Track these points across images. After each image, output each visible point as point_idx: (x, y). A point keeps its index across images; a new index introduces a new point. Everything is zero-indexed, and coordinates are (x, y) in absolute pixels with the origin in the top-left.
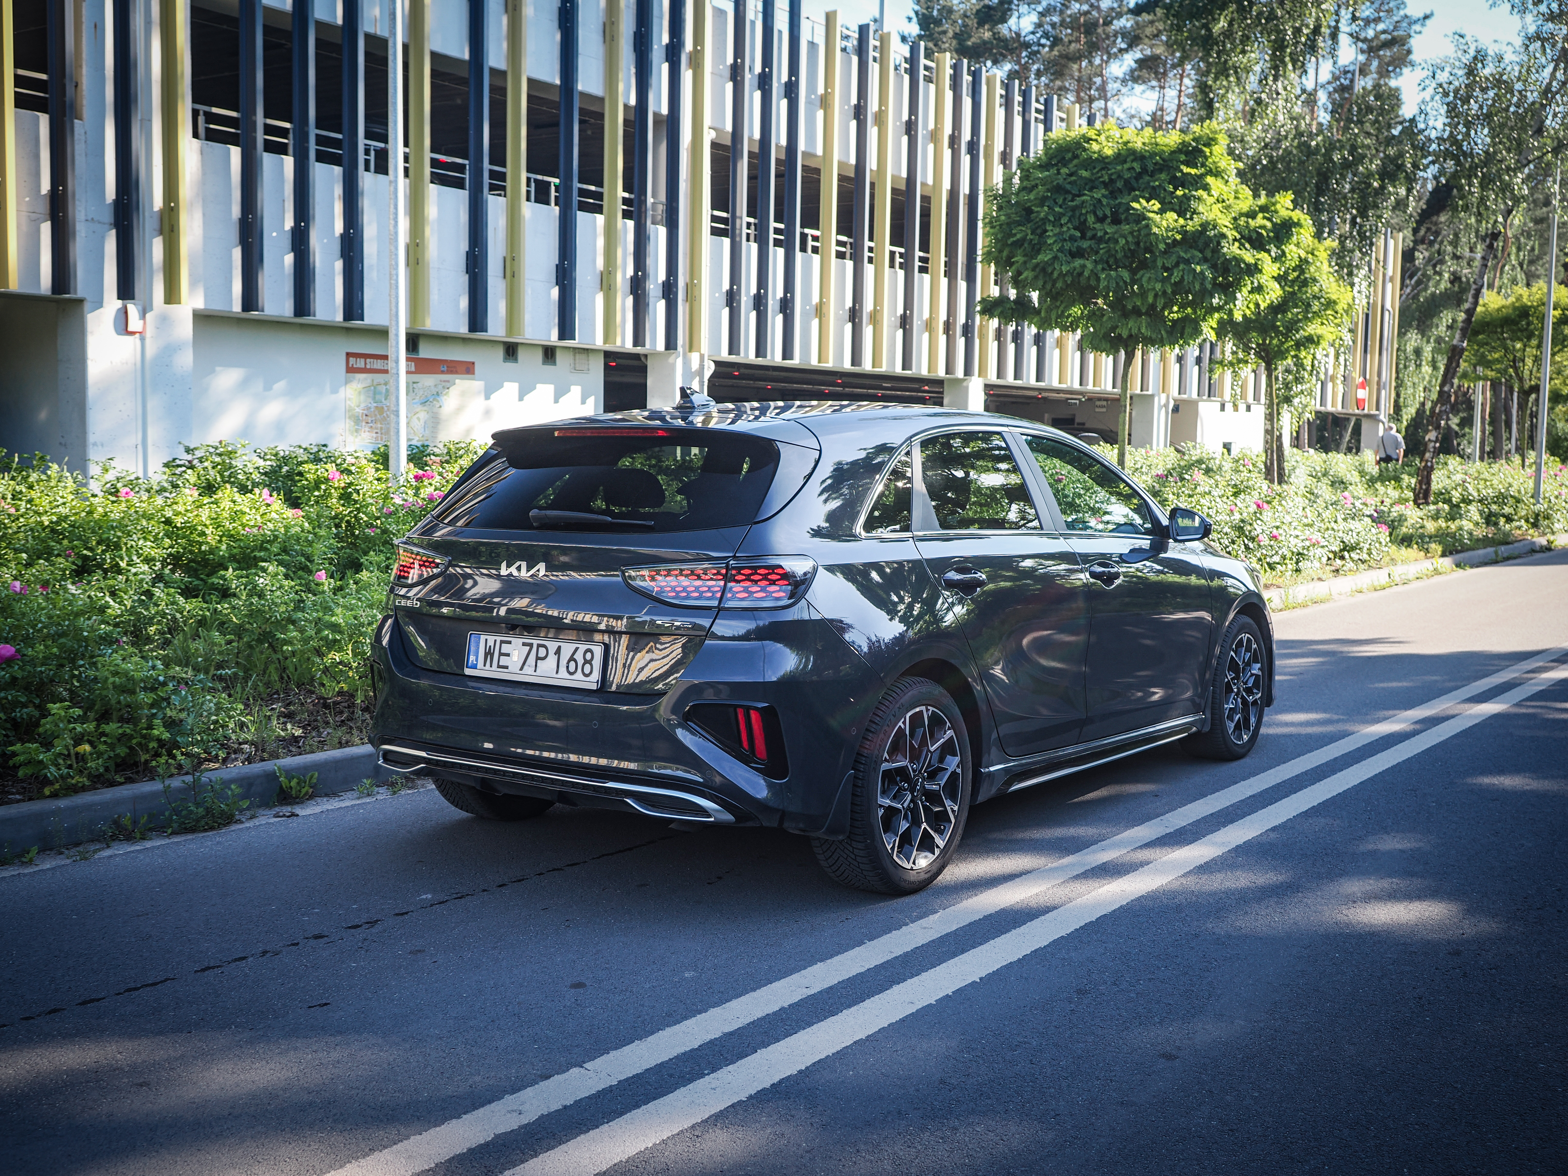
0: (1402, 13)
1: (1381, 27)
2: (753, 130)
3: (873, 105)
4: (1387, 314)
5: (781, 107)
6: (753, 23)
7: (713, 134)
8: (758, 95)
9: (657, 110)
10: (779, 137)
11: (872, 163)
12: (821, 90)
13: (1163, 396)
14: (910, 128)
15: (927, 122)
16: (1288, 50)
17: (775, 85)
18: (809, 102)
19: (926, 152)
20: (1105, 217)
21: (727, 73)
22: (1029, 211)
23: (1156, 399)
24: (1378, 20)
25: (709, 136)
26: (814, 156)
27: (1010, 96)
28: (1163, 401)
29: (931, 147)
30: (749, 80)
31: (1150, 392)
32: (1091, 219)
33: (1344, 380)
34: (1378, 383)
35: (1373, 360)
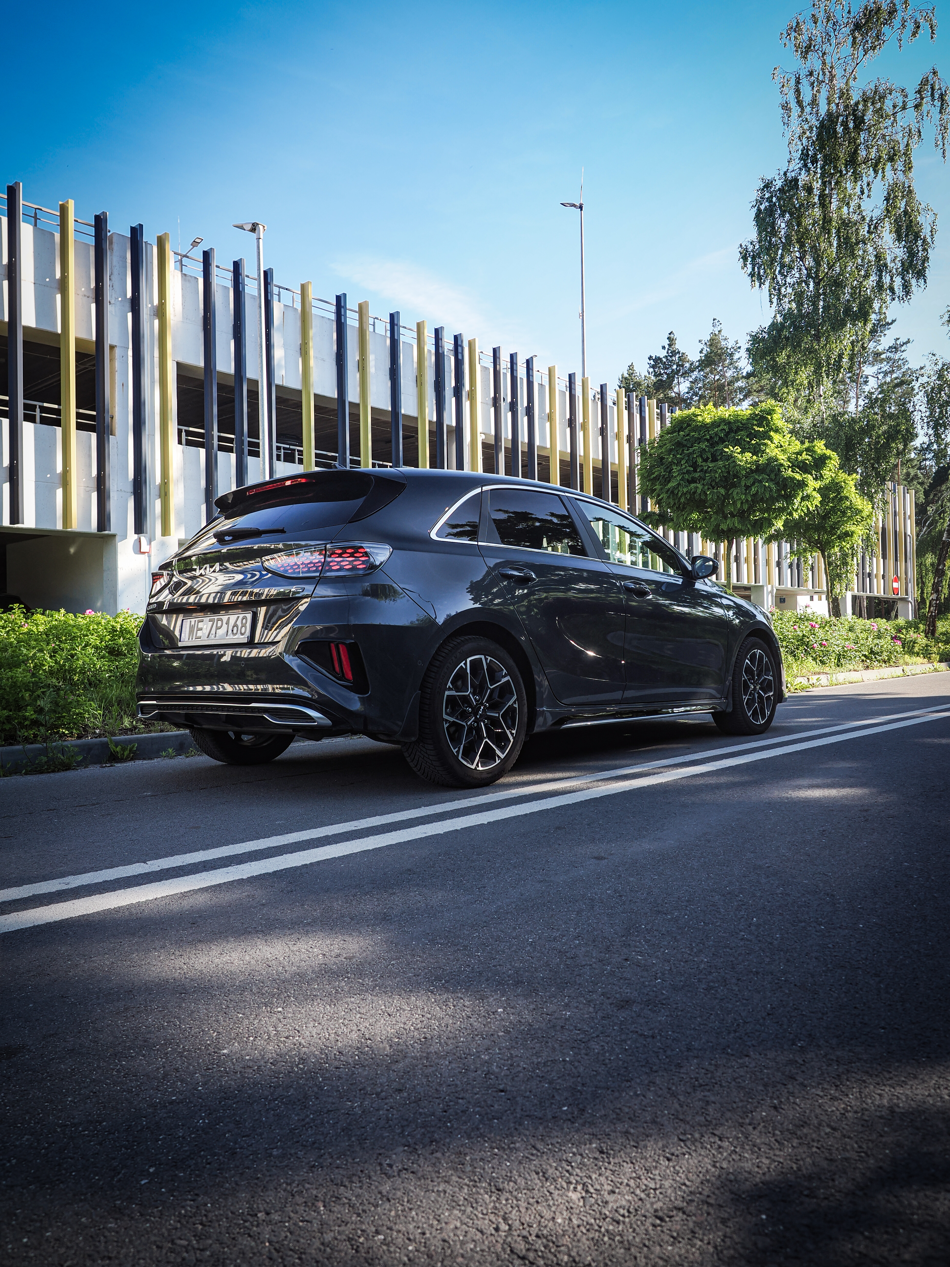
0: (906, 367)
1: (894, 376)
2: (507, 433)
3: (580, 419)
4: (908, 538)
5: (523, 421)
6: (505, 374)
7: (483, 436)
8: (509, 414)
9: (449, 423)
10: (523, 437)
11: (580, 451)
12: (548, 411)
13: (770, 587)
14: (603, 431)
15: (612, 428)
16: (824, 369)
17: (519, 408)
18: (540, 418)
19: (613, 446)
20: (708, 458)
21: (491, 402)
22: (662, 459)
23: (765, 588)
24: (892, 372)
25: (480, 438)
26: (546, 448)
27: (663, 413)
28: (770, 589)
29: (616, 442)
30: (504, 406)
31: (761, 584)
32: (700, 460)
33: (883, 577)
34: (906, 579)
35: (901, 565)
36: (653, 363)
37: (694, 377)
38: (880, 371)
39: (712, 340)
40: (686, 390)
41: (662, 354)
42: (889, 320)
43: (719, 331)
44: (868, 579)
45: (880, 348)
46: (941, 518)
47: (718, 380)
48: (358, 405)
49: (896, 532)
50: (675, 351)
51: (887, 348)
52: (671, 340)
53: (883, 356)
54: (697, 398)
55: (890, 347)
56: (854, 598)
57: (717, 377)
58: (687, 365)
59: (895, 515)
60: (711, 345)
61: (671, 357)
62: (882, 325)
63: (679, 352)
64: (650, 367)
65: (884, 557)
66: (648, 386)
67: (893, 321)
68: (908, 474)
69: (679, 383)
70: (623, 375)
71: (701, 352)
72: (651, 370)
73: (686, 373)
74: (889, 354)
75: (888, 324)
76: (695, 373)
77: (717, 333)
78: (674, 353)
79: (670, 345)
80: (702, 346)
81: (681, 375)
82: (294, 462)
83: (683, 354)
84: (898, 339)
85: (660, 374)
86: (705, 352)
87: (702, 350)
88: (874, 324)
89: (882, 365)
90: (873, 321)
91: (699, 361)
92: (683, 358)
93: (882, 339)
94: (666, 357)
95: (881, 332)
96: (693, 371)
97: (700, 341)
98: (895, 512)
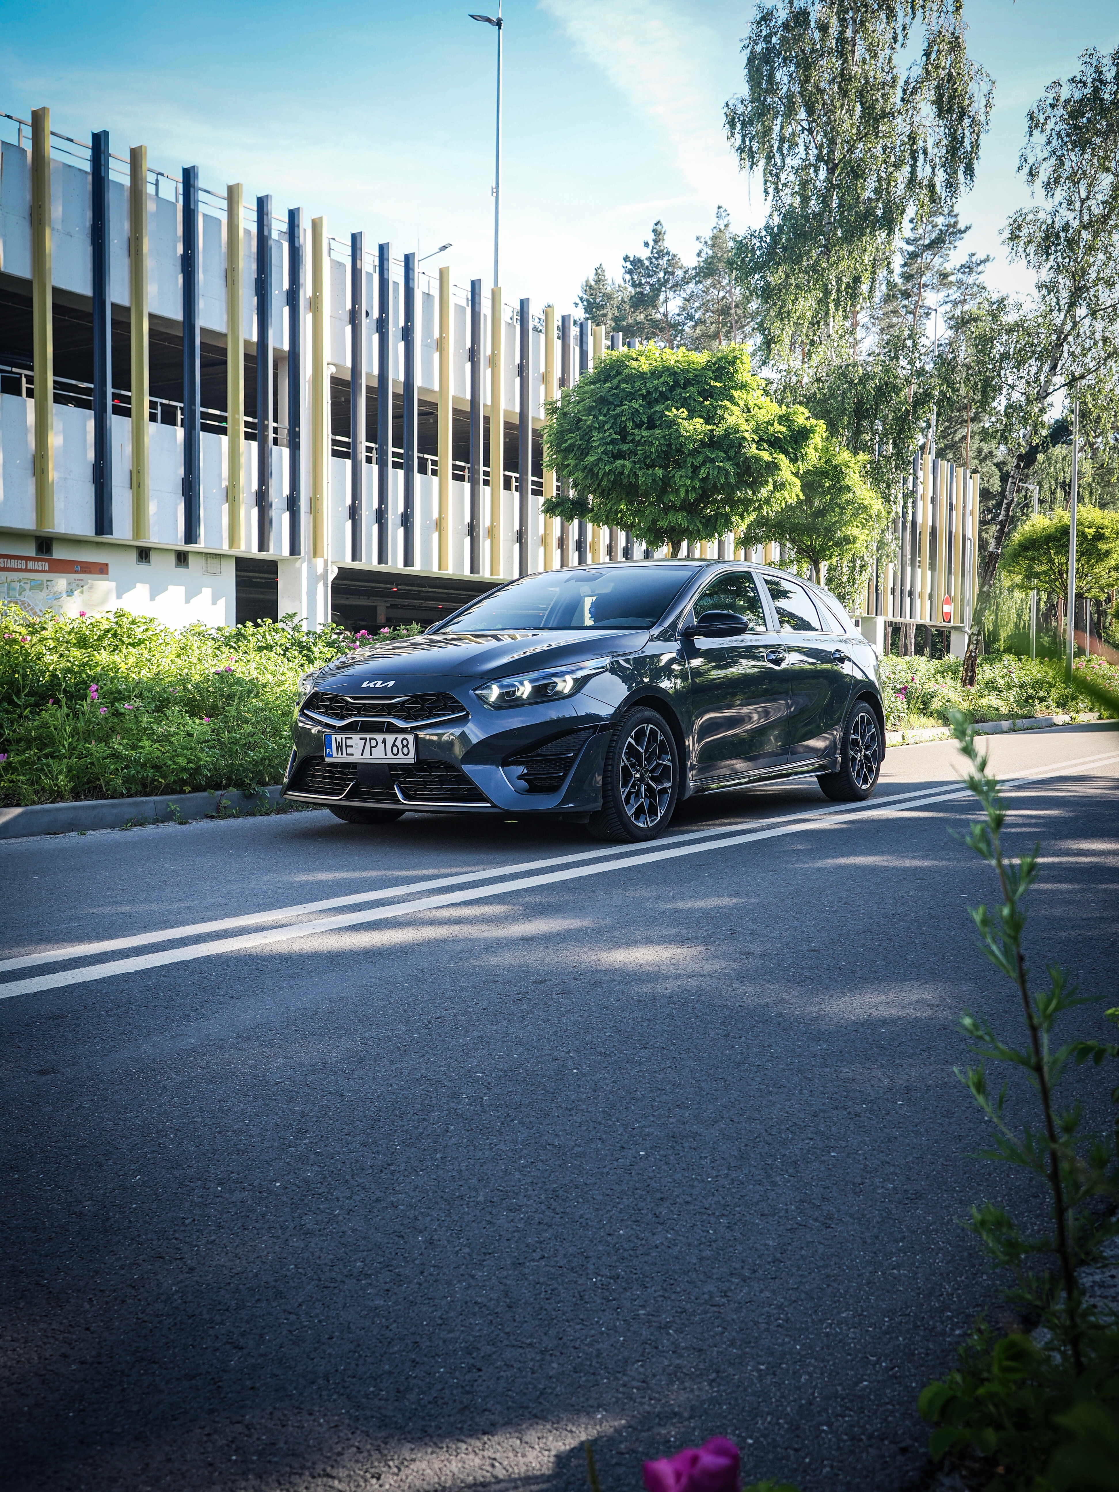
1: (966, 308)
2: (370, 366)
3: (486, 349)
4: (968, 543)
5: (397, 350)
6: (369, 275)
7: (333, 369)
8: (376, 337)
9: (278, 346)
10: (397, 373)
11: (486, 398)
12: (437, 335)
14: (522, 370)
15: (536, 366)
17: (392, 329)
18: (425, 345)
19: (538, 391)
21: (347, 317)
24: (964, 302)
25: (327, 372)
26: (433, 391)
29: (542, 388)
30: (367, 323)
33: (931, 597)
34: (962, 600)
35: (955, 580)
36: (630, 266)
37: (688, 292)
38: (947, 300)
39: (714, 238)
40: (677, 312)
41: (644, 254)
42: (961, 226)
43: (726, 226)
44: (908, 599)
45: (949, 267)
46: (1023, 514)
47: (724, 298)
48: (128, 310)
49: (950, 533)
50: (662, 251)
51: (958, 267)
52: (658, 234)
53: (952, 278)
54: (693, 323)
55: (962, 266)
56: (888, 624)
57: (722, 294)
58: (680, 273)
59: (951, 509)
60: (713, 246)
61: (657, 259)
62: (953, 233)
63: (668, 253)
64: (626, 272)
65: (933, 567)
66: (623, 301)
67: (968, 228)
68: (980, 451)
69: (666, 301)
70: (587, 281)
71: (699, 255)
72: (628, 277)
73: (676, 285)
74: (960, 276)
75: (961, 232)
76: (690, 285)
77: (722, 227)
78: (661, 254)
79: (656, 242)
80: (700, 246)
81: (670, 288)
82: (20, 394)
83: (675, 256)
84: (974, 255)
85: (640, 284)
86: (704, 255)
87: (700, 252)
88: (941, 230)
89: (951, 292)
90: (940, 227)
91: (695, 268)
92: (673, 262)
93: (952, 253)
94: (650, 258)
95: (950, 243)
96: (688, 283)
97: (698, 238)
98: (951, 505)
